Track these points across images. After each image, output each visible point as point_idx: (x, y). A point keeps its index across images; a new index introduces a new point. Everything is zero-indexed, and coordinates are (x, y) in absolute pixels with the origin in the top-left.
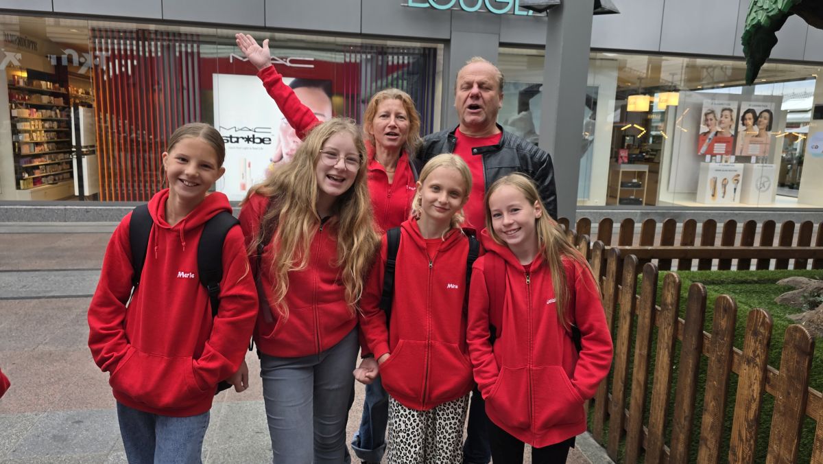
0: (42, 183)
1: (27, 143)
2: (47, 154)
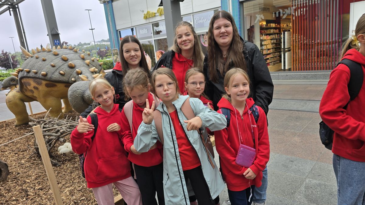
0: (270, 65)
1: (265, 49)
2: (271, 53)
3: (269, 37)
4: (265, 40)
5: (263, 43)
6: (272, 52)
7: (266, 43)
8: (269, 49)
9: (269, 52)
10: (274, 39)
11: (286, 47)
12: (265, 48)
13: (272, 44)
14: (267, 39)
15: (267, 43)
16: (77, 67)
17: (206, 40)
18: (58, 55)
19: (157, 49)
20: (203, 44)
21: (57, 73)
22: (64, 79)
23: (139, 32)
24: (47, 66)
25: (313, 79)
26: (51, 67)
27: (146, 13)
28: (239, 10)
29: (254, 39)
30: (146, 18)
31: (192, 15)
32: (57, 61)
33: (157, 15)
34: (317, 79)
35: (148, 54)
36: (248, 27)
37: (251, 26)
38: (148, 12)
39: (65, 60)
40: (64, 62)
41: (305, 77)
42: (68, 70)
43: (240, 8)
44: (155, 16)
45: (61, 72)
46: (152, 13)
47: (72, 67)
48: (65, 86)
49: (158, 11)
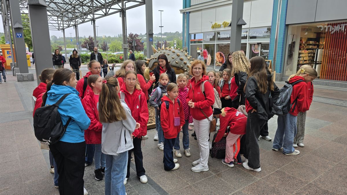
3: (307, 52)
4: (302, 53)
5: (301, 55)
6: (308, 63)
7: (303, 56)
8: (305, 61)
9: (305, 62)
10: (312, 53)
11: (317, 61)
12: (302, 59)
13: (308, 57)
14: (305, 52)
15: (305, 56)
16: (184, 60)
17: (256, 48)
18: (175, 53)
19: (217, 51)
20: (253, 51)
21: (174, 62)
22: (177, 65)
23: (206, 37)
24: (170, 58)
25: (332, 86)
26: (172, 59)
27: (214, 24)
28: (285, 31)
29: (294, 52)
30: (213, 27)
31: (248, 29)
32: (175, 56)
33: (222, 26)
34: (335, 87)
35: (210, 54)
36: (290, 43)
37: (293, 42)
38: (215, 24)
39: (178, 56)
40: (178, 57)
41: (327, 84)
42: (180, 61)
43: (285, 29)
44: (220, 27)
45: (177, 62)
46: (219, 25)
47: (182, 60)
48: (177, 69)
49: (223, 23)
